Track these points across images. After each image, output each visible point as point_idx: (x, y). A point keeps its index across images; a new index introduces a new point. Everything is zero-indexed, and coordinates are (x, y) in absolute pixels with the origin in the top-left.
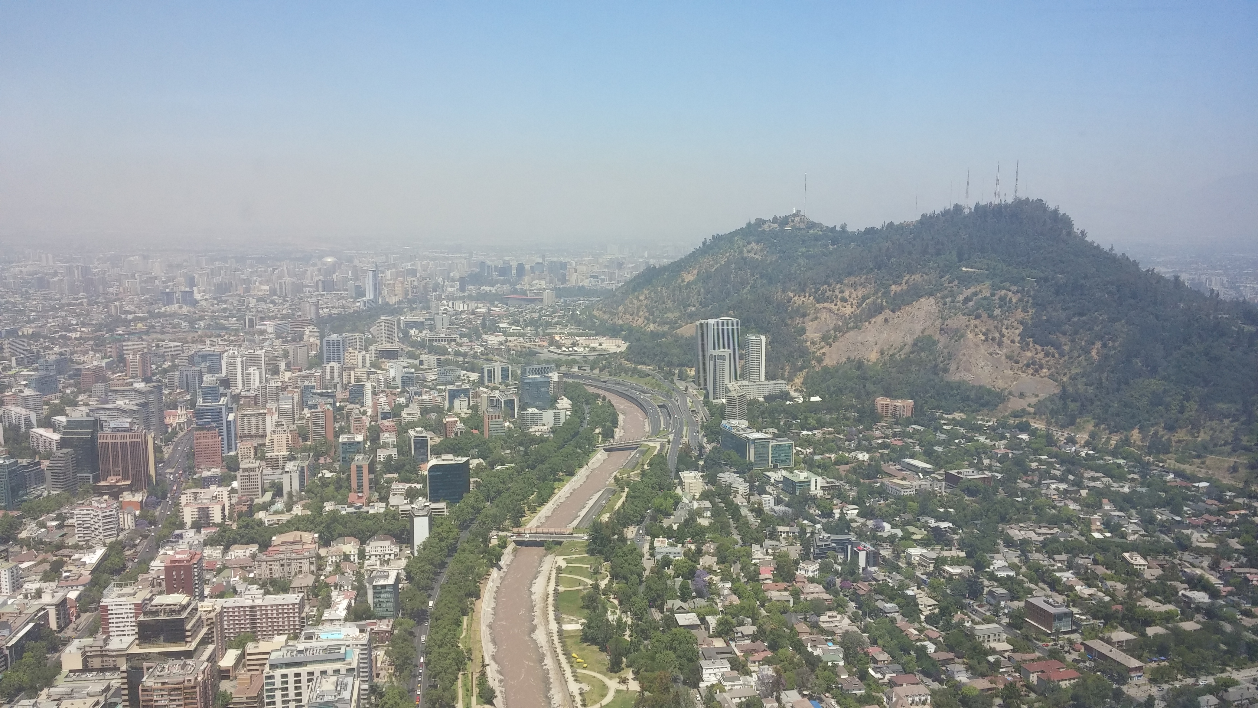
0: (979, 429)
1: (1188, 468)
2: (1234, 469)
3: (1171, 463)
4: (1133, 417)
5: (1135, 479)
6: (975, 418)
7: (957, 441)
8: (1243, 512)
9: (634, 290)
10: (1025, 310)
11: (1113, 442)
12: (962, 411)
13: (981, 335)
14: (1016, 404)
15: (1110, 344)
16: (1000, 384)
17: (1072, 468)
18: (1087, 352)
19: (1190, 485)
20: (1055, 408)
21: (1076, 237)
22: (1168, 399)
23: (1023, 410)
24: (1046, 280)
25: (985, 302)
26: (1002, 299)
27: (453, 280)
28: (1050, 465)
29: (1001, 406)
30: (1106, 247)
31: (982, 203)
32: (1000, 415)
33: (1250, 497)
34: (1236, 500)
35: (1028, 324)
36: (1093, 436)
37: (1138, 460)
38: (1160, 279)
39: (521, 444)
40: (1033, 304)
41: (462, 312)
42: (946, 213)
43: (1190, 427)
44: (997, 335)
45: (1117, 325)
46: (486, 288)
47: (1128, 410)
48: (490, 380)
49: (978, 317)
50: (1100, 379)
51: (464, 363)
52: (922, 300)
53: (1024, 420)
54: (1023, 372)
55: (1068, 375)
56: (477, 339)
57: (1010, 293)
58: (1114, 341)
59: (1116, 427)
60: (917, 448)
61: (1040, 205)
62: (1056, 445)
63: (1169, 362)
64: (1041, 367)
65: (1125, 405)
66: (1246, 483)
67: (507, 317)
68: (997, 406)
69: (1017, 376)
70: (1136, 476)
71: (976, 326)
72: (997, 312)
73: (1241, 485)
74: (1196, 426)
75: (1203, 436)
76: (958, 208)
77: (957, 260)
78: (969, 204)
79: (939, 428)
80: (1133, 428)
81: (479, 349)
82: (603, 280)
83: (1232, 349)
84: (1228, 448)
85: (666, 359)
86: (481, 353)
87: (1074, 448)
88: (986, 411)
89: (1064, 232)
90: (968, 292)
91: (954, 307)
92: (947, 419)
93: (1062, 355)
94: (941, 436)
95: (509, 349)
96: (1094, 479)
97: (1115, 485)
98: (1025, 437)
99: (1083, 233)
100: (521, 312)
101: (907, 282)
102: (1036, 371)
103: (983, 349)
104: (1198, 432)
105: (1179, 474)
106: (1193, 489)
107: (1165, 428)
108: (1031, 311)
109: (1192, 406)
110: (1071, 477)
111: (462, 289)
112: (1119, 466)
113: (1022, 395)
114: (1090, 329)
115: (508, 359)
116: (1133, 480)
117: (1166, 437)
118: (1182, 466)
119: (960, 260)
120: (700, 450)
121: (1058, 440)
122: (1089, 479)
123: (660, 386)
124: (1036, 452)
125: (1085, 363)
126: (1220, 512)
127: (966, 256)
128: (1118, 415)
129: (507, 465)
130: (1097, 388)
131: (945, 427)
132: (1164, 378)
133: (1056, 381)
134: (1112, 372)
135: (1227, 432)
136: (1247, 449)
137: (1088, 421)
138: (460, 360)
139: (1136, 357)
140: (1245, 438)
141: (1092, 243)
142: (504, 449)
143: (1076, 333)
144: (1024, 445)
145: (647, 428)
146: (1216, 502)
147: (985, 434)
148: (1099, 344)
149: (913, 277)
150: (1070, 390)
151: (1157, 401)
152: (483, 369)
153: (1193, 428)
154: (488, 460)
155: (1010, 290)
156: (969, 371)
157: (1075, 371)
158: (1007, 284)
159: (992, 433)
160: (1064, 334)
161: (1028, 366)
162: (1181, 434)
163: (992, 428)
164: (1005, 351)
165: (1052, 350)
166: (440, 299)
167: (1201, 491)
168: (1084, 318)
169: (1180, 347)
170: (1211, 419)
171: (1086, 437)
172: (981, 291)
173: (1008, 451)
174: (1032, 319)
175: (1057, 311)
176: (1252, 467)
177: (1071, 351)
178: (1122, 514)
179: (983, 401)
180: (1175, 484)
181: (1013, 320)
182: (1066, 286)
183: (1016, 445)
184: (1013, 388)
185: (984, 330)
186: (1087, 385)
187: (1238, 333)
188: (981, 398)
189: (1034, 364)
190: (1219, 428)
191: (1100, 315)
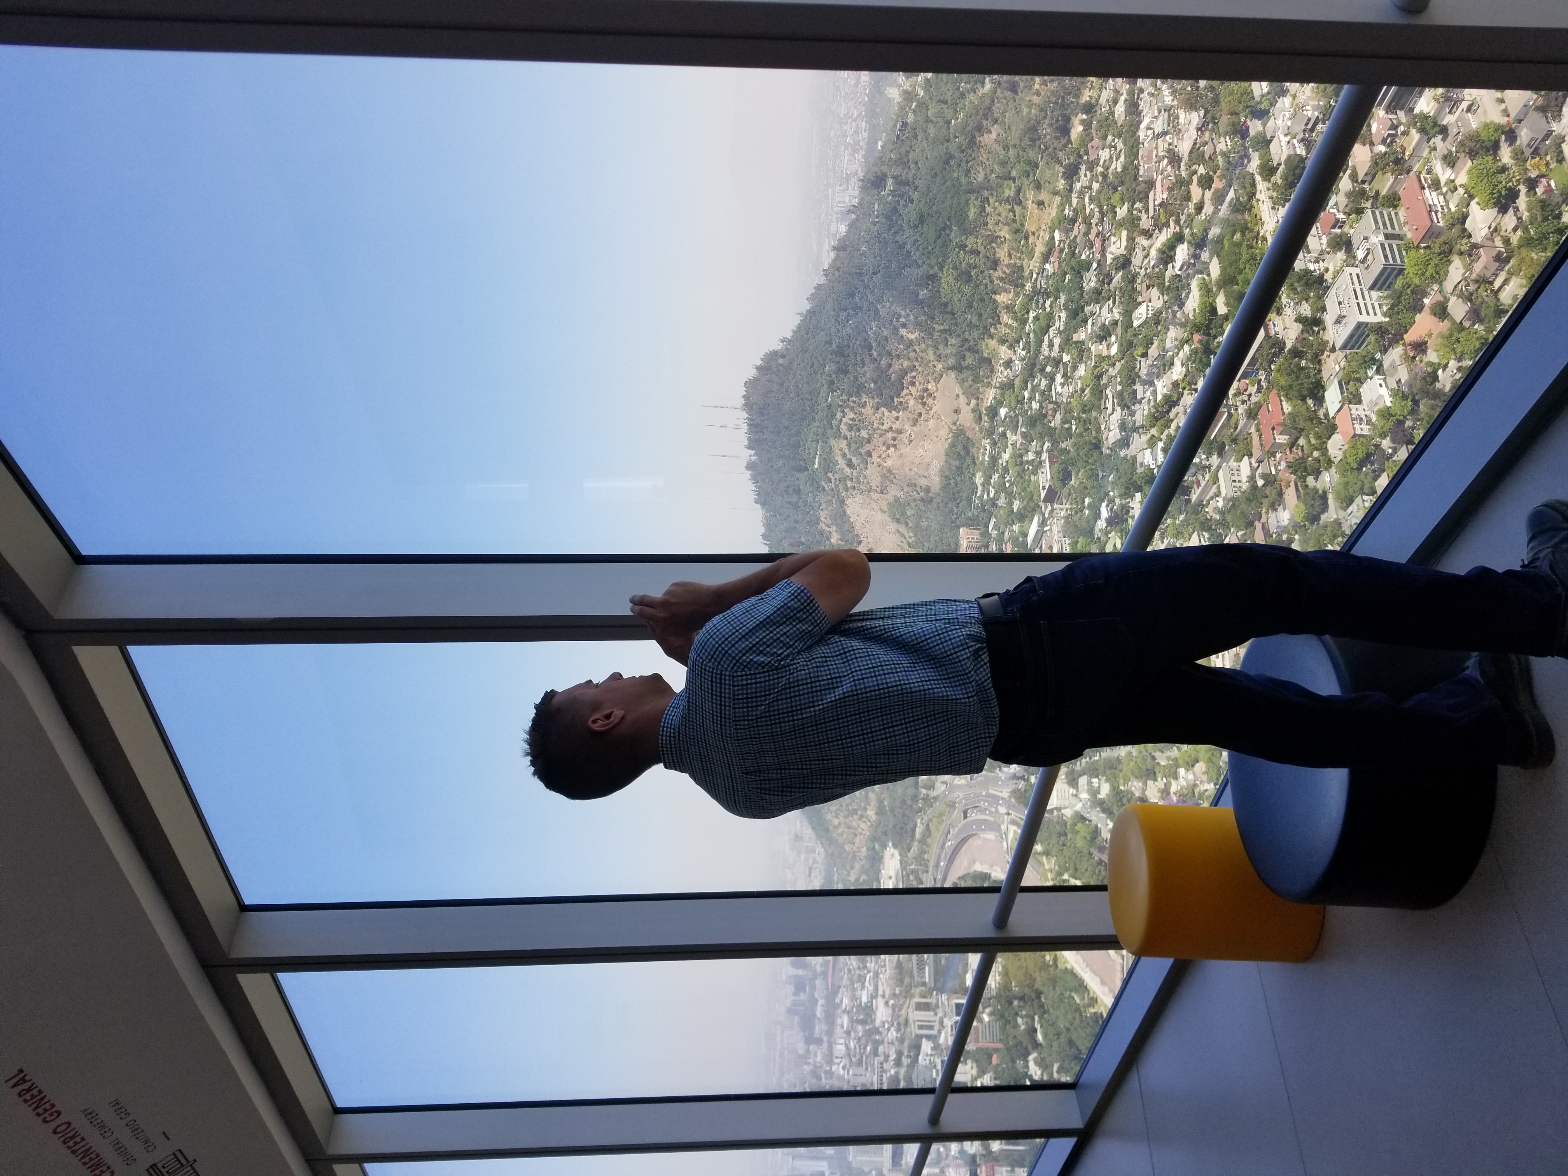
0: (994, 459)
1: (1040, 249)
2: (1040, 204)
3: (1033, 265)
4: (982, 300)
5: (1052, 303)
6: (982, 463)
7: (1007, 485)
8: (1087, 200)
9: (827, 830)
10: (864, 405)
11: (1010, 322)
12: (974, 475)
13: (889, 452)
14: (966, 418)
15: (903, 320)
16: (944, 433)
17: (1038, 367)
18: (911, 343)
19: (1057, 249)
20: (971, 378)
21: (787, 349)
22: (964, 265)
23: (974, 411)
24: (832, 383)
25: (853, 446)
26: (850, 429)
27: (808, 1051)
28: (1035, 389)
29: (969, 434)
30: (798, 320)
31: (746, 443)
32: (978, 435)
33: (1071, 190)
34: (1074, 205)
35: (878, 403)
36: (1003, 341)
37: (1030, 298)
38: (835, 266)
39: (1011, 1003)
40: (857, 396)
41: (847, 1047)
42: (755, 479)
43: (994, 245)
45: (882, 312)
46: (819, 1011)
47: (975, 305)
48: (931, 1028)
49: (869, 454)
50: (941, 331)
51: (909, 1057)
52: (848, 512)
53: (985, 412)
54: (931, 409)
55: (935, 363)
56: (879, 1033)
57: (845, 420)
58: (900, 316)
59: (993, 318)
60: (1016, 528)
61: (751, 384)
62: (1013, 380)
63: (924, 263)
64: (927, 390)
65: (970, 306)
66: (1055, 193)
67: (854, 990)
68: (968, 438)
69: (936, 416)
70: (1048, 303)
71: (880, 456)
72: (864, 434)
73: (1058, 199)
74: (993, 239)
75: (1005, 232)
76: (750, 466)
77: (805, 473)
78: (747, 455)
79: (994, 503)
80: (995, 301)
81: (893, 1034)
82: (815, 861)
83: (912, 201)
84: (1017, 209)
85: (909, 802)
86: (898, 1030)
87: (1017, 362)
88: (973, 450)
89: (781, 361)
90: (842, 463)
91: (858, 478)
92: (983, 491)
93: (913, 368)
94: (1002, 501)
95: (894, 995)
96: (1051, 345)
97: (1057, 324)
98: (1003, 412)
99: (783, 341)
100: (849, 970)
101: (828, 526)
102: (930, 395)
103: (905, 450)
104: (1000, 237)
105: (1046, 258)
106: (1062, 246)
107: (995, 270)
108: (865, 398)
109: (970, 242)
110: (1048, 369)
111: (819, 1042)
112: (1036, 318)
113: (957, 411)
114: (886, 339)
115: (906, 997)
116: (1051, 306)
117: (1005, 269)
118: (1037, 254)
119: (806, 469)
120: (1019, 778)
121: (1007, 377)
122: (1050, 351)
123: (941, 814)
124: (1021, 402)
125: (923, 346)
126: (1087, 221)
127: (802, 463)
128: (980, 315)
129: (1037, 1026)
130: (951, 334)
131: (992, 495)
132: (941, 268)
133: (942, 376)
134: (934, 318)
135: (1000, 209)
136: (1019, 191)
137: (986, 345)
138: (905, 1061)
139: (917, 295)
140: (1007, 193)
141: (794, 332)
142: (1016, 1026)
143: (889, 354)
144: (1012, 414)
145: (991, 836)
146: (1077, 225)
147: (999, 453)
148: (903, 332)
149: (823, 519)
150: (951, 361)
151: (965, 276)
152: (917, 1036)
153: (995, 242)
154: (1030, 1048)
155: (841, 420)
156: (929, 465)
157: (931, 357)
158: (834, 422)
159: (999, 445)
160: (890, 365)
161: (924, 404)
162: (1002, 253)
163: (994, 444)
164: (907, 427)
165: (908, 378)
166: (830, 1073)
167: (1064, 238)
168: (874, 345)
169: (909, 252)
170: (986, 224)
171: (1004, 348)
172: (841, 450)
173: (1019, 432)
174: (873, 398)
175: (865, 372)
176: (1038, 187)
177: (909, 359)
178: (1090, 322)
179: (963, 453)
180: (1056, 264)
181: (873, 417)
182: (839, 362)
183: (1012, 422)
184: (949, 421)
185: (884, 448)
186: (946, 345)
187: (894, 196)
188: (959, 454)
189: (922, 398)
190: (996, 218)
191: (871, 329)
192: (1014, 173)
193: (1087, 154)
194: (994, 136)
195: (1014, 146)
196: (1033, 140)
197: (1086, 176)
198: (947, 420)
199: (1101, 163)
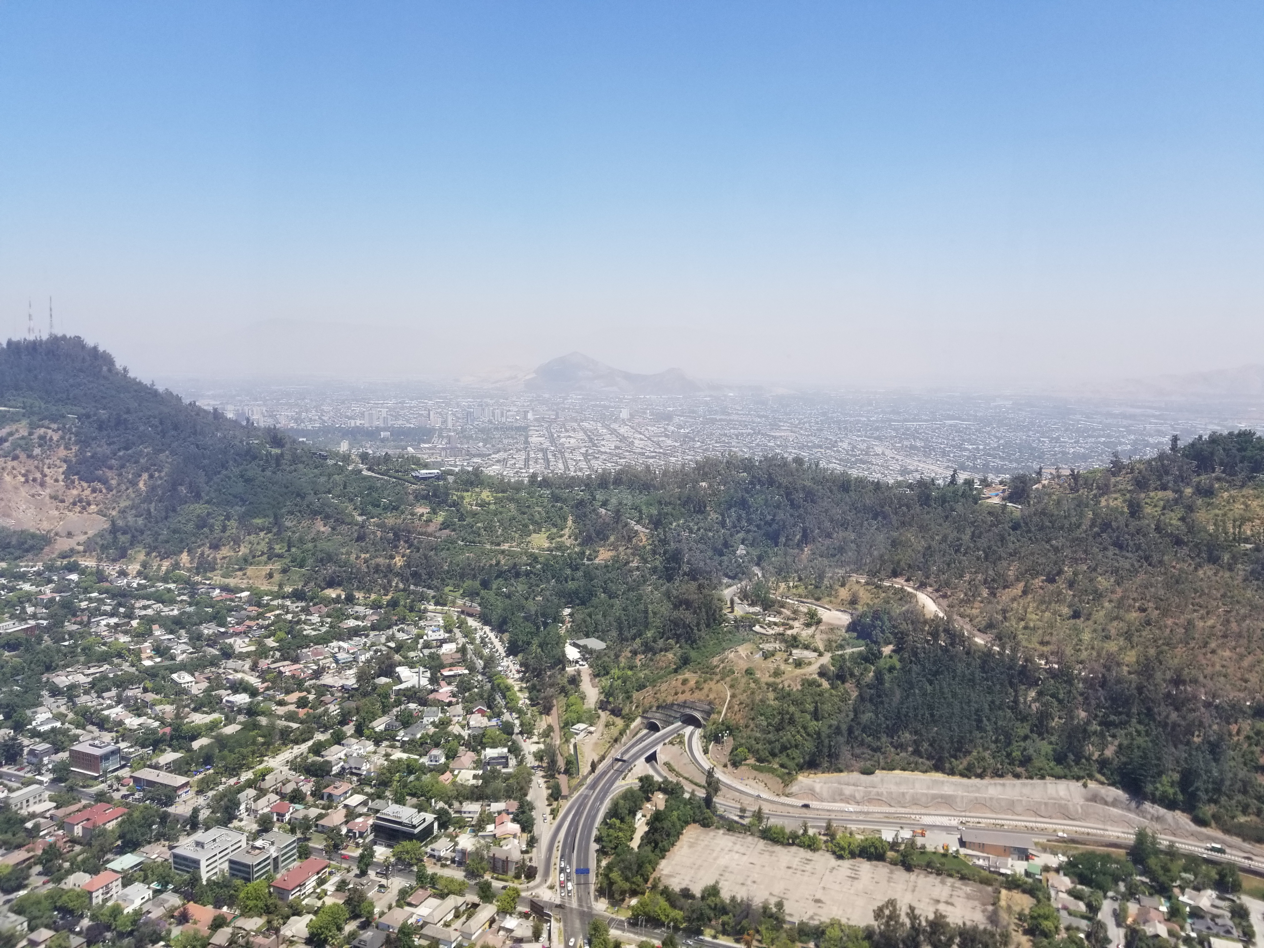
0: (23, 577)
1: (232, 582)
2: (270, 576)
3: (217, 578)
4: (182, 541)
5: (185, 601)
6: (17, 566)
8: (277, 612)
10: (67, 448)
11: (164, 568)
13: (20, 477)
14: (63, 544)
15: (157, 474)
16: (45, 526)
17: (123, 600)
18: (134, 483)
19: (233, 596)
20: (105, 543)
21: (117, 374)
22: (212, 521)
23: (72, 550)
24: (88, 416)
25: (22, 442)
26: (41, 438)
28: (101, 601)
29: (47, 549)
30: (147, 382)
31: (15, 340)
32: (47, 558)
33: (283, 598)
34: (272, 603)
35: (71, 461)
36: (144, 565)
37: (187, 582)
38: (200, 411)
40: (75, 441)
43: (232, 543)
44: (38, 475)
45: (162, 456)
47: (176, 536)
49: (15, 458)
50: (149, 510)
53: (72, 560)
54: (70, 511)
55: (117, 509)
57: (50, 432)
58: (160, 472)
59: (166, 553)
61: (77, 342)
62: (107, 581)
63: (211, 487)
64: (89, 504)
65: (174, 532)
66: (281, 586)
68: (42, 549)
69: (63, 516)
70: (184, 598)
71: (13, 468)
72: (37, 451)
73: (276, 589)
74: (237, 542)
75: (244, 550)
80: (182, 552)
83: (263, 471)
84: (265, 558)
87: (125, 581)
88: (30, 556)
89: (104, 368)
90: (3, 432)
93: (110, 489)
96: (145, 608)
97: (166, 609)
98: (74, 577)
99: (125, 369)
102: (84, 508)
103: (24, 492)
104: (239, 547)
105: (225, 588)
106: (237, 599)
107: (210, 548)
108: (75, 448)
109: (233, 523)
110: (122, 610)
112: (169, 590)
113: (70, 535)
114: (136, 462)
116: (182, 601)
117: (212, 556)
118: (227, 581)
121: (110, 574)
122: (140, 608)
124: (86, 591)
125: (133, 496)
126: (260, 616)
128: (167, 542)
130: (146, 518)
132: (207, 502)
133: (104, 516)
134: (160, 501)
135: (263, 543)
136: (280, 556)
137: (139, 551)
139: (181, 485)
140: (277, 547)
141: (135, 379)
143: (123, 466)
144: (73, 585)
146: (256, 608)
147: (30, 580)
148: (145, 476)
150: (120, 523)
151: (202, 523)
153: (234, 544)
155: (49, 428)
156: (9, 516)
157: (123, 504)
158: (46, 422)
159: (38, 579)
160: (111, 468)
161: (74, 504)
162: (225, 551)
163: (39, 574)
164: (48, 491)
165: (99, 485)
167: (243, 600)
168: (130, 452)
169: (219, 473)
170: (249, 534)
171: (138, 567)
172: (17, 431)
173: (55, 595)
174: (76, 456)
175: (101, 447)
176: (284, 571)
177: (119, 485)
178: (171, 636)
179: (26, 546)
180: (221, 598)
181: (55, 458)
182: (109, 421)
183: (64, 587)
184: (59, 529)
185: (23, 472)
186: (136, 516)
187: (266, 456)
188: (23, 544)
189: (81, 501)
190: (256, 541)
191: (146, 448)
192: (293, 550)
193: (314, 605)
194: (322, 529)
195: (315, 546)
196: (322, 560)
197: (297, 607)
198: (60, 527)
199: (308, 617)
